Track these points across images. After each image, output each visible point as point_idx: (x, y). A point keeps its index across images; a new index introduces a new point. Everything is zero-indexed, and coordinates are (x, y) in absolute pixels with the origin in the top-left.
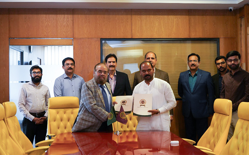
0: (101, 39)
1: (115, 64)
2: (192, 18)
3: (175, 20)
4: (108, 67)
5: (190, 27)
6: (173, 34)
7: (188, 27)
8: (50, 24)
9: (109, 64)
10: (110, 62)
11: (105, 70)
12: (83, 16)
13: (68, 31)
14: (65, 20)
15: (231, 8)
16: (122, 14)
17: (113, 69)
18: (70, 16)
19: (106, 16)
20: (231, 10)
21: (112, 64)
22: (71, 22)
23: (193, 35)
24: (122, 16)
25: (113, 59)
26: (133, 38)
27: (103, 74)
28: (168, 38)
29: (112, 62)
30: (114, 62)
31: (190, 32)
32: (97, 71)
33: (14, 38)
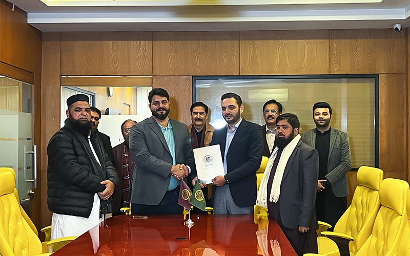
0: (193, 76)
2: (335, 43)
3: (307, 47)
6: (303, 68)
8: (118, 55)
12: (167, 43)
13: (145, 65)
14: (140, 49)
15: (398, 26)
16: (225, 39)
18: (148, 44)
19: (201, 42)
20: (397, 29)
22: (150, 51)
23: (335, 70)
24: (225, 42)
26: (241, 75)
31: (330, 65)
33: (67, 76)
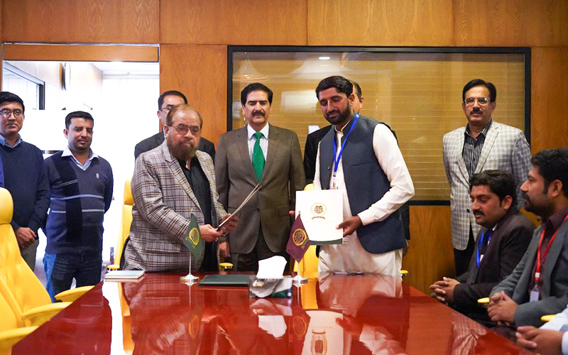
0: (229, 46)
1: (265, 107)
4: (250, 114)
5: (454, 20)
6: (412, 36)
7: (450, 19)
9: (251, 108)
10: (253, 103)
11: (195, 124)
13: (147, 27)
17: (261, 119)
21: (258, 107)
23: (463, 39)
25: (260, 95)
26: (309, 44)
27: (189, 134)
28: (398, 45)
29: (258, 103)
30: (262, 103)
31: (454, 31)
32: (176, 124)
33: (13, 42)
